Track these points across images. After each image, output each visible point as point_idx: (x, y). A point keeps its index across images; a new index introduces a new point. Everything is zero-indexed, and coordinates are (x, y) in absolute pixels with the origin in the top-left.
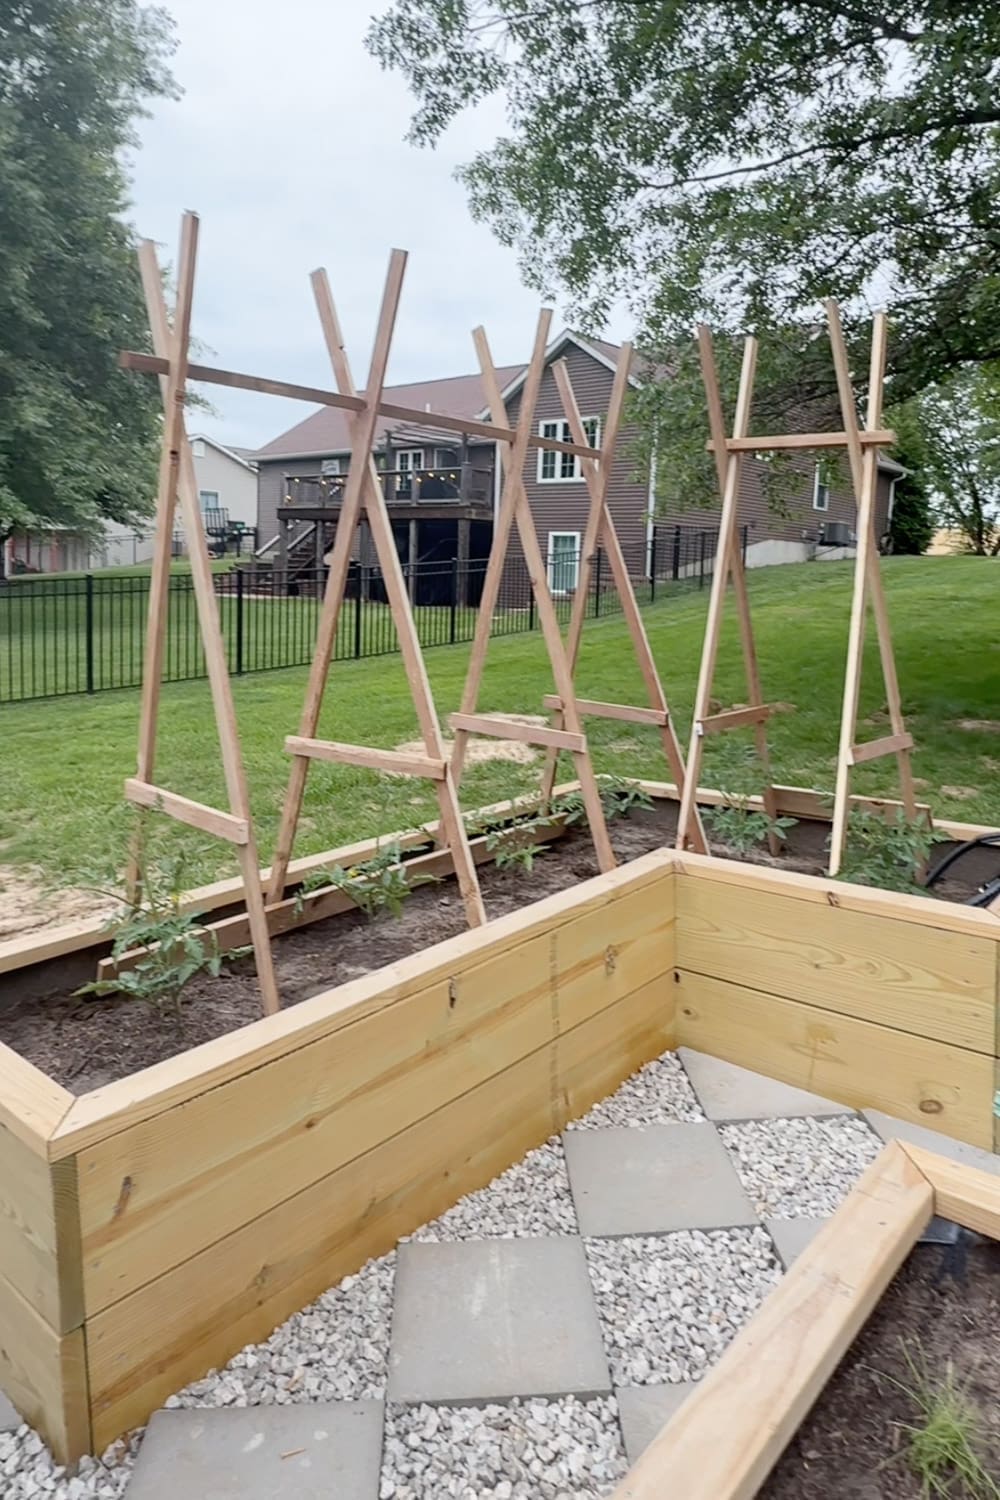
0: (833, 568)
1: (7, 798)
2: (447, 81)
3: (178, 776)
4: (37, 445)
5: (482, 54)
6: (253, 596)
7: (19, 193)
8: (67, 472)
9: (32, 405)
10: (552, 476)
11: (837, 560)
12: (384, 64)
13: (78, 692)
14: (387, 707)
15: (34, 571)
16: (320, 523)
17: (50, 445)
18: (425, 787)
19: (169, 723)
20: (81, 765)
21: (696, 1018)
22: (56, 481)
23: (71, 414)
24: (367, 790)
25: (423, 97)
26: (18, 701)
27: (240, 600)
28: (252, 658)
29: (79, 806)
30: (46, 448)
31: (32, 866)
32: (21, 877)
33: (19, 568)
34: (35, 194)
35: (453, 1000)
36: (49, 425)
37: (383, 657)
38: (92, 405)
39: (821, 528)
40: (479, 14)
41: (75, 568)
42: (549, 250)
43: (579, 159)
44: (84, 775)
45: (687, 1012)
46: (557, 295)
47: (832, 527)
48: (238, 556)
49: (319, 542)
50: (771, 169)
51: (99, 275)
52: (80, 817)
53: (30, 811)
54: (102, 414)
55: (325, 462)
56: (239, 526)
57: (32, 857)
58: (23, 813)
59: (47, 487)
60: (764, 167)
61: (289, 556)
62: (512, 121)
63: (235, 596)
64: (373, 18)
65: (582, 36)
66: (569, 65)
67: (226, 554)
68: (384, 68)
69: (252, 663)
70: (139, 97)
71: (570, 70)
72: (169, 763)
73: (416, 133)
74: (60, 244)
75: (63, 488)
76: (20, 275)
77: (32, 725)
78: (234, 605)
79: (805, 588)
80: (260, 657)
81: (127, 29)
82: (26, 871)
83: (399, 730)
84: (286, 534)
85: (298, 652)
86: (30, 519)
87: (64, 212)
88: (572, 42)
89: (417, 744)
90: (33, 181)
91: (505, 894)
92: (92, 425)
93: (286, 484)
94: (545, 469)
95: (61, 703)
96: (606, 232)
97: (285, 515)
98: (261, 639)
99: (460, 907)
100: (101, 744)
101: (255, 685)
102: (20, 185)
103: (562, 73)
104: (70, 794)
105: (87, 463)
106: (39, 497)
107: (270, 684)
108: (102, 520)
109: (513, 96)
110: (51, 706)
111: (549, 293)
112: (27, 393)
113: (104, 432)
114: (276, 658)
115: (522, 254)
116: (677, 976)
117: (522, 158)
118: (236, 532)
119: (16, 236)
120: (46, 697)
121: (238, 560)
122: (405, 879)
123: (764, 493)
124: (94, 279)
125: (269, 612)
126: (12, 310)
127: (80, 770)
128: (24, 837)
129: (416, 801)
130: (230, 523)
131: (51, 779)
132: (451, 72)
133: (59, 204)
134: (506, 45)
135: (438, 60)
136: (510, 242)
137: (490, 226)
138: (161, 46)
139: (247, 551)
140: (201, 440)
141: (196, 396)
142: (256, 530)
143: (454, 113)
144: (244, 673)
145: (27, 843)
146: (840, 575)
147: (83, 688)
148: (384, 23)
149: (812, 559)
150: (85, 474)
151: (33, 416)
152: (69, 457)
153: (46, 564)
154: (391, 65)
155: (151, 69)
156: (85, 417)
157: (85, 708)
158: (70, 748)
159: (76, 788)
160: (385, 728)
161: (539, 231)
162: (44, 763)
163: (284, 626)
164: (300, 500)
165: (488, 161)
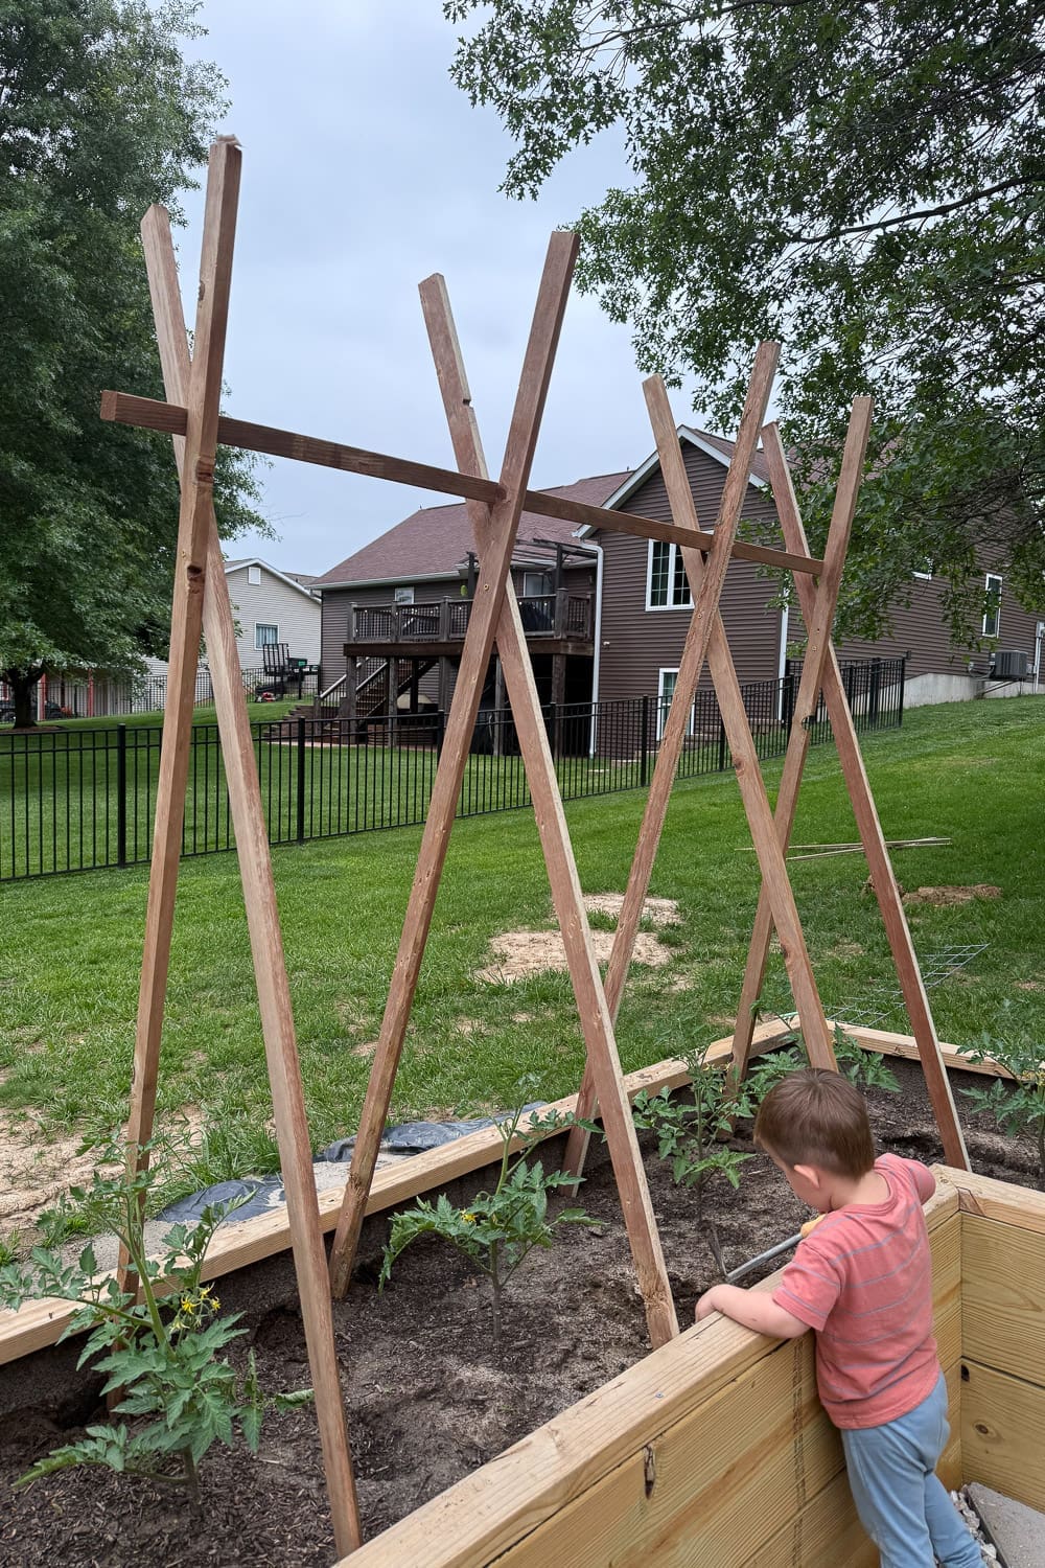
0: (1011, 708)
1: (9, 1011)
2: (552, 117)
3: (220, 980)
4: (66, 572)
5: (597, 79)
6: (317, 745)
7: (46, 280)
8: (99, 603)
9: (60, 525)
10: (664, 603)
11: (1011, 698)
12: (474, 98)
13: (108, 866)
14: (478, 885)
15: (68, 715)
16: (393, 661)
17: (80, 572)
18: (532, 998)
19: (215, 908)
20: (104, 965)
21: (998, 1439)
22: (87, 614)
23: (106, 536)
24: (459, 1002)
25: (522, 137)
26: (36, 877)
27: (301, 748)
28: (316, 822)
29: (96, 1021)
30: (76, 575)
31: (31, 1113)
32: (16, 1128)
33: (52, 712)
34: (64, 280)
35: (649, 1484)
36: (79, 548)
37: (469, 821)
38: (131, 525)
39: (993, 660)
40: (592, 28)
41: (114, 711)
42: (671, 324)
43: (713, 210)
44: (105, 979)
45: (982, 1429)
46: (682, 379)
47: (1006, 658)
48: (300, 697)
49: (391, 682)
50: (952, 213)
51: (140, 374)
52: (97, 1039)
53: (35, 1030)
54: (143, 535)
55: (398, 591)
56: (300, 664)
57: (32, 1098)
58: (28, 1033)
59: (77, 620)
60: (943, 211)
61: (357, 698)
62: (632, 160)
63: (295, 744)
64: (461, 40)
65: (718, 55)
66: (700, 93)
67: (286, 696)
68: (474, 104)
69: (316, 828)
70: (185, 166)
71: (702, 98)
72: (213, 962)
73: (512, 181)
74: (96, 339)
75: (95, 620)
76: (46, 373)
77: (49, 909)
78: (295, 756)
79: (978, 732)
80: (326, 821)
81: (171, 89)
82: (24, 1117)
83: (495, 917)
84: (354, 674)
85: (370, 813)
86: (59, 657)
87: (99, 303)
88: (705, 65)
89: (517, 936)
90: (64, 266)
91: (683, 1217)
92: (130, 547)
93: (354, 616)
94: (654, 595)
95: (86, 880)
96: (746, 297)
97: (352, 652)
98: (326, 798)
99: (619, 1241)
100: (130, 936)
101: (319, 856)
102: (47, 270)
103: (692, 103)
104: (87, 1005)
105: (122, 592)
106: (68, 631)
107: (335, 854)
108: (144, 658)
109: (633, 130)
110: (74, 884)
111: (672, 377)
112: (53, 511)
113: (142, 556)
114: (344, 822)
115: (638, 331)
116: (965, 1373)
117: (638, 213)
118: (296, 671)
119: (44, 330)
120: (68, 873)
121: (300, 703)
122: (547, 1219)
123: (946, 617)
124: (133, 378)
125: (335, 764)
126: (40, 416)
127: (103, 971)
128: (24, 1068)
129: (522, 1018)
130: (290, 660)
131: (66, 984)
132: (556, 105)
133: (94, 293)
134: (625, 66)
135: (540, 90)
136: (624, 319)
137: (600, 299)
138: (210, 108)
139: (310, 691)
140: (256, 565)
141: (249, 513)
142: (320, 668)
143: (560, 156)
144: (308, 840)
145: (29, 1078)
146: (1022, 717)
147: (114, 860)
148: (474, 47)
149: (980, 696)
150: (120, 606)
151: (60, 537)
152: (102, 586)
153: (82, 708)
154: (483, 99)
155: (198, 135)
156: (122, 538)
157: (114, 886)
158: (94, 940)
159: (97, 998)
160: (477, 914)
161: (659, 302)
162: (59, 963)
163: (353, 781)
164: (369, 634)
165: (597, 219)
